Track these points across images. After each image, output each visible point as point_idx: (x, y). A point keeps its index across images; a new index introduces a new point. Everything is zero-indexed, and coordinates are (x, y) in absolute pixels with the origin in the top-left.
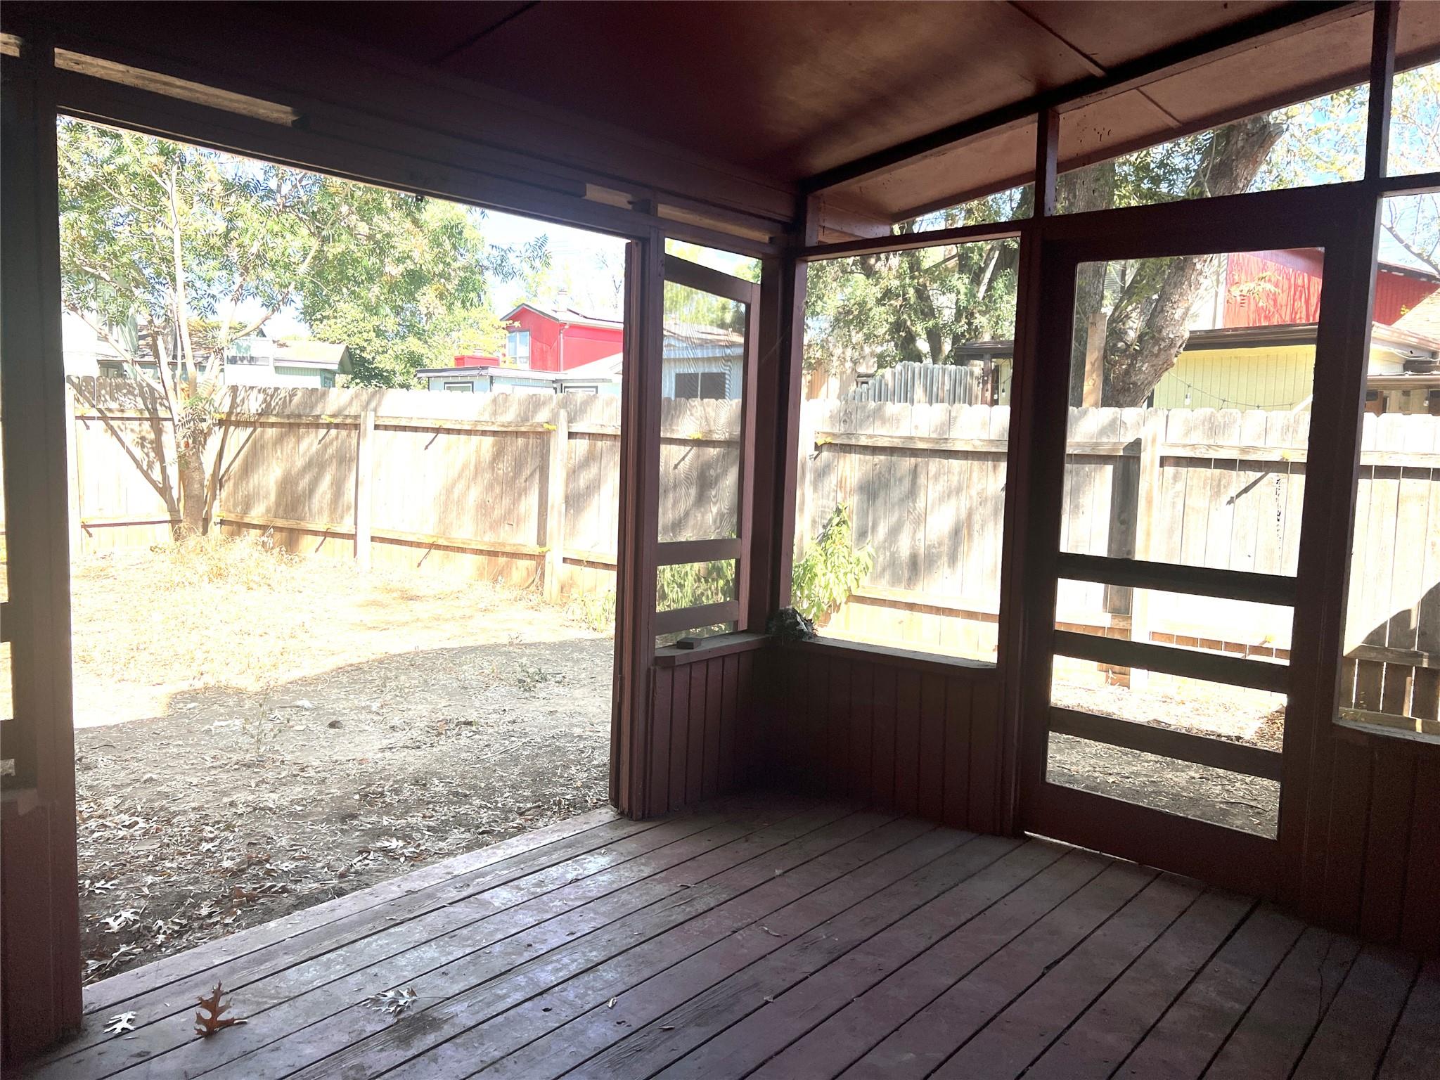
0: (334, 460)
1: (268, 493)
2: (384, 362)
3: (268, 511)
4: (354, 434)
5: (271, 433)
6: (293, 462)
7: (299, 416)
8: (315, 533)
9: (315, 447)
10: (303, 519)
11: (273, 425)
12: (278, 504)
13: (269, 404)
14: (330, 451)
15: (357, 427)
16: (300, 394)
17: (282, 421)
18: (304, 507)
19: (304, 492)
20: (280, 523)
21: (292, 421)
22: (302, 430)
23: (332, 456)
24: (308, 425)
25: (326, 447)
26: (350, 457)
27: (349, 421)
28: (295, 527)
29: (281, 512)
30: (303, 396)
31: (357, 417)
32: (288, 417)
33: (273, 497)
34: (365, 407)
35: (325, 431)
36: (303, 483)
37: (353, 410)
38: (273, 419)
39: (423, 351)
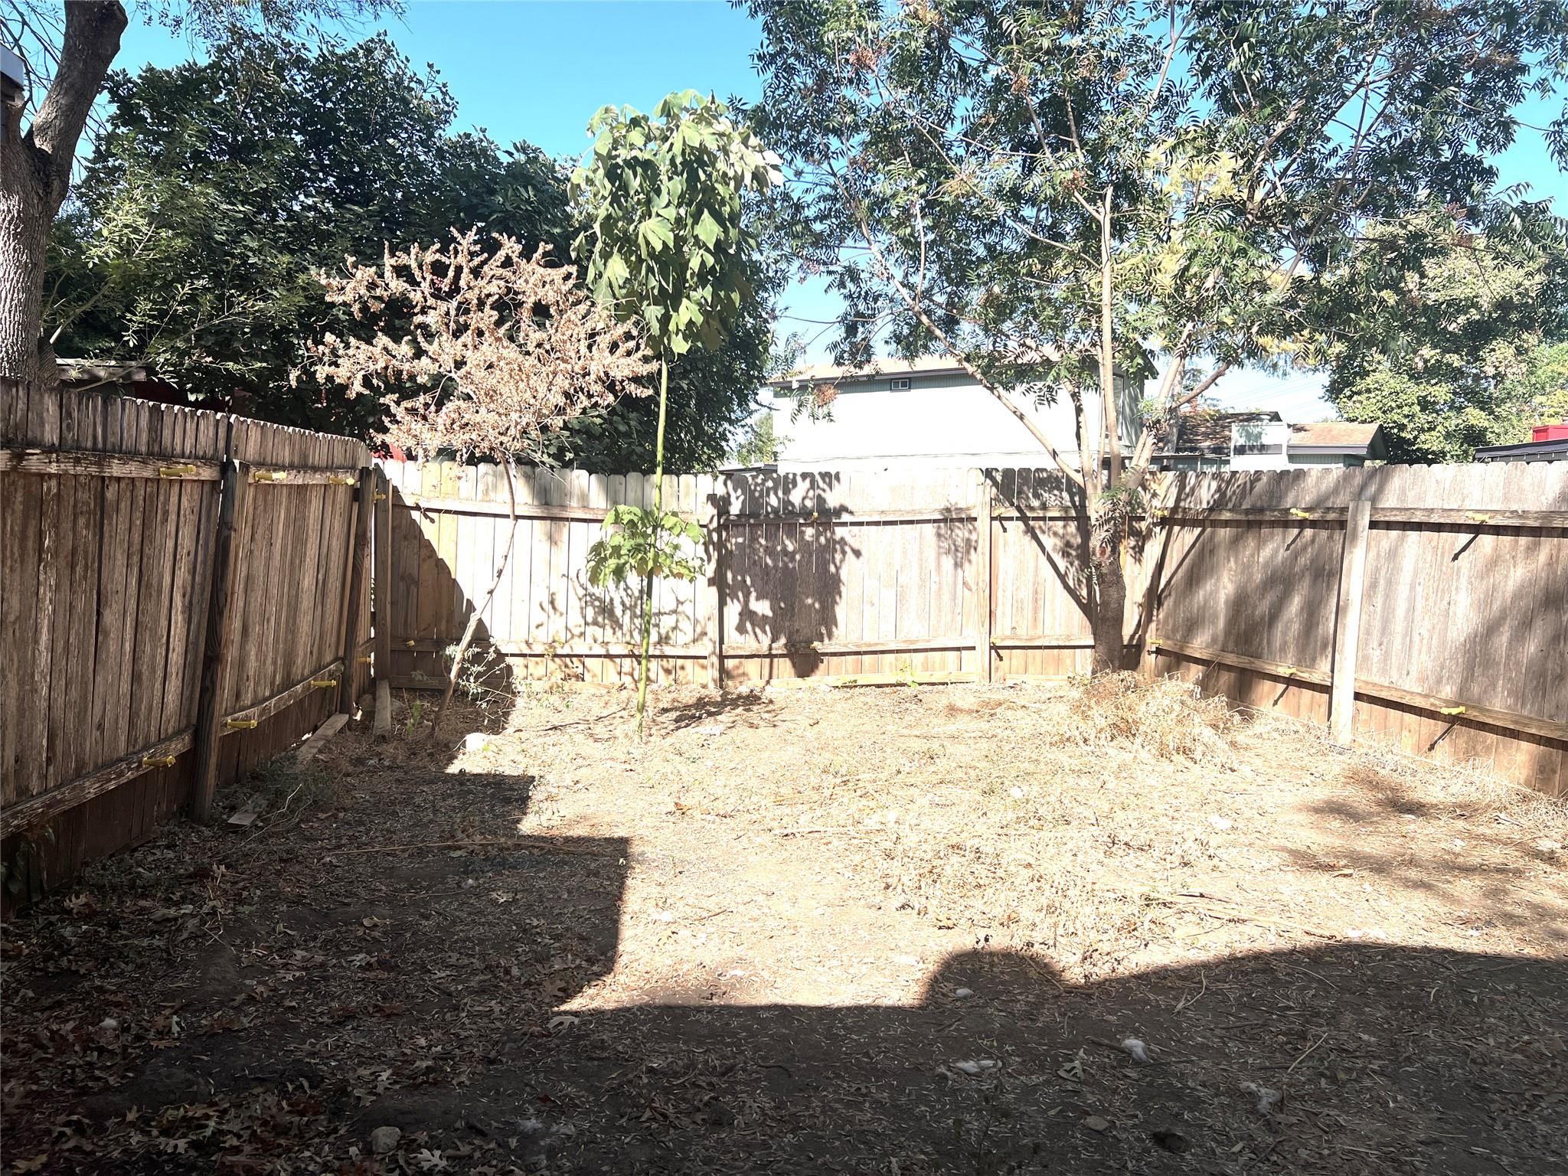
0: (1307, 574)
1: (1216, 616)
2: (1431, 442)
3: (1214, 640)
4: (1338, 535)
5: (1224, 533)
6: (1251, 575)
7: (1262, 510)
8: (1276, 678)
9: (1282, 554)
10: (1259, 657)
11: (1226, 524)
12: (1228, 633)
13: (1225, 493)
14: (1302, 561)
15: (1342, 525)
16: (1265, 479)
17: (1238, 517)
18: (1261, 640)
19: (1262, 618)
20: (1230, 659)
21: (1251, 517)
22: (1265, 531)
23: (1305, 569)
24: (1273, 524)
25: (1296, 556)
26: (1331, 571)
27: (1331, 516)
28: (1247, 666)
29: (1231, 646)
30: (1269, 482)
31: (1344, 510)
32: (1247, 512)
33: (1221, 623)
34: (1358, 495)
35: (1296, 531)
36: (1263, 607)
37: (1339, 502)
38: (1226, 516)
39: (1486, 424)
